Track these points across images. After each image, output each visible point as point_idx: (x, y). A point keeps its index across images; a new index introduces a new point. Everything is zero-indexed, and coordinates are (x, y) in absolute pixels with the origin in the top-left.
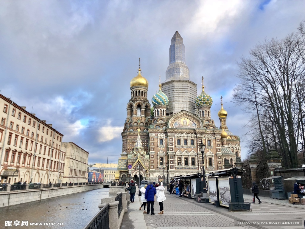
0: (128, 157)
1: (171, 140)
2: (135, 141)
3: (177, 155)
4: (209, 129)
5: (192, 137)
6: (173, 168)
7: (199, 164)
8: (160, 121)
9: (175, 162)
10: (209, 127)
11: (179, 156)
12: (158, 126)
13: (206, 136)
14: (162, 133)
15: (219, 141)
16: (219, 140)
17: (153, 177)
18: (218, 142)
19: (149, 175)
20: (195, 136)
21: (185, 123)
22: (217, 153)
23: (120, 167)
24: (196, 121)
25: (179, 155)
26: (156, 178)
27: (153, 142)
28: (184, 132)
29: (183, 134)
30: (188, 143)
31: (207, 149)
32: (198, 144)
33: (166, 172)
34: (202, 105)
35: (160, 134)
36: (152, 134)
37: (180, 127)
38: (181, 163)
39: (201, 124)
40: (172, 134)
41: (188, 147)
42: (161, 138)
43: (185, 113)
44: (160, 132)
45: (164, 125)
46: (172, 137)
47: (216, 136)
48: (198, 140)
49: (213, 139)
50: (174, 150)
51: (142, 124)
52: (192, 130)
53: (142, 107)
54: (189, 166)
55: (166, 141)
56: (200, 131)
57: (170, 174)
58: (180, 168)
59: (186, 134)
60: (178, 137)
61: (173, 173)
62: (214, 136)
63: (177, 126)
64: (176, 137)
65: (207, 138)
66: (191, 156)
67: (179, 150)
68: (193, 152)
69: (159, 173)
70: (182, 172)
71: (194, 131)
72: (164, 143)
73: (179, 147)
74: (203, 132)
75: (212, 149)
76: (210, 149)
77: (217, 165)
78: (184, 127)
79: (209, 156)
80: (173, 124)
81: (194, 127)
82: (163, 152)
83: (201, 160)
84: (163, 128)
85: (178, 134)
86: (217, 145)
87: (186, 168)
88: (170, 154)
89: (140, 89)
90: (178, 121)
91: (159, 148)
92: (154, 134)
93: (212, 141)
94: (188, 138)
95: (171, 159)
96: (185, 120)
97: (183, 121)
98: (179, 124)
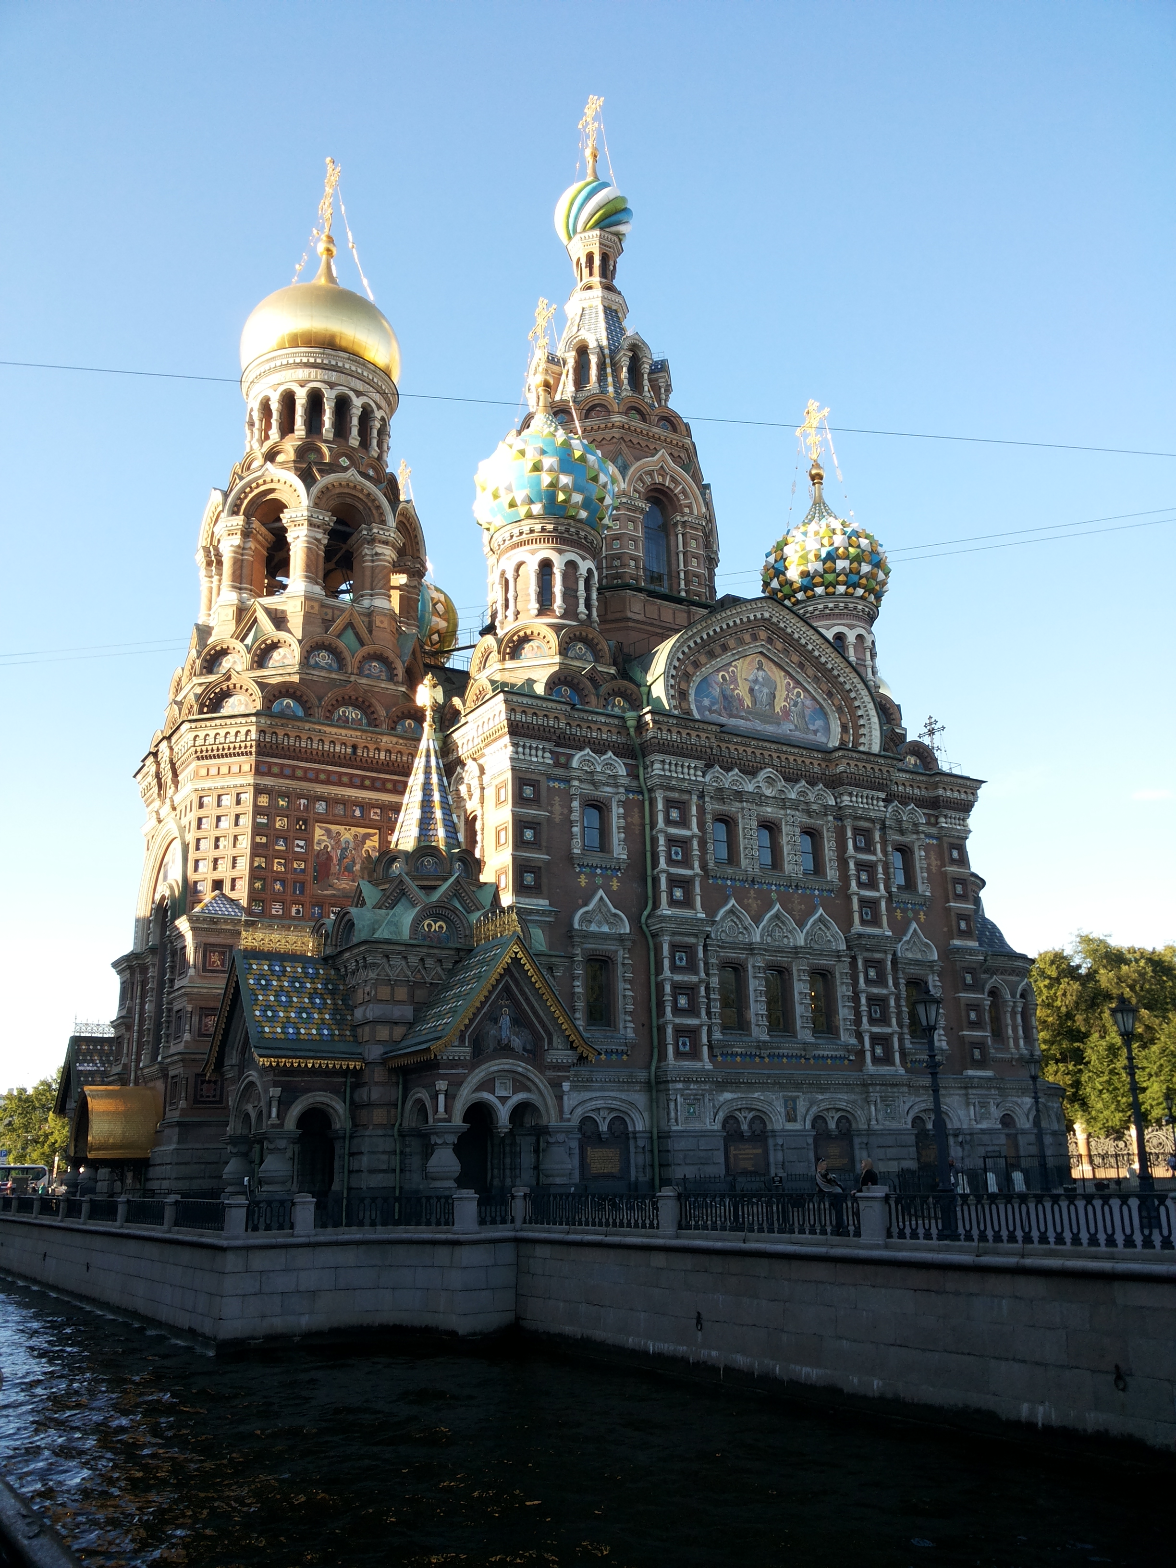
1: (676, 815)
5: (809, 813)
6: (695, 1054)
7: (865, 1020)
12: (566, 691)
13: (889, 811)
14: (600, 748)
15: (960, 862)
16: (961, 853)
18: (955, 868)
20: (832, 801)
21: (763, 694)
22: (957, 942)
23: (273, 1031)
24: (830, 694)
25: (733, 946)
27: (535, 821)
28: (759, 765)
29: (753, 782)
30: (785, 853)
31: (898, 911)
32: (852, 865)
33: (637, 1082)
34: (831, 589)
35: (591, 756)
36: (528, 745)
37: (733, 722)
38: (748, 1007)
39: (869, 719)
40: (682, 766)
41: (791, 886)
42: (593, 788)
43: (767, 615)
44: (587, 740)
45: (616, 689)
46: (682, 791)
47: (942, 819)
48: (849, 834)
49: (927, 841)
50: (698, 898)
51: (381, 671)
52: (810, 757)
53: (375, 531)
54: (796, 1037)
55: (629, 819)
56: (869, 766)
57: (676, 1100)
58: (741, 1055)
59: (774, 780)
60: (723, 799)
61: (703, 1095)
62: (933, 820)
63: (710, 710)
64: (712, 797)
65: (891, 828)
66: (808, 953)
67: (733, 902)
68: (823, 928)
69: (587, 1095)
70: (760, 1083)
71: (824, 765)
72: (617, 837)
73: (729, 883)
74: (885, 782)
75: (922, 913)
76: (910, 914)
77: (960, 1033)
78: (759, 726)
79: (914, 965)
80: (689, 686)
81: (818, 734)
82: (614, 910)
83: (875, 990)
84: (609, 708)
85: (722, 774)
86: (950, 887)
87: (783, 1056)
88: (674, 934)
89: (352, 385)
90: (718, 670)
91: (583, 876)
92: (540, 753)
93: (919, 854)
94: (786, 815)
95: (679, 974)
96: (761, 673)
97: (751, 677)
98: (724, 696)
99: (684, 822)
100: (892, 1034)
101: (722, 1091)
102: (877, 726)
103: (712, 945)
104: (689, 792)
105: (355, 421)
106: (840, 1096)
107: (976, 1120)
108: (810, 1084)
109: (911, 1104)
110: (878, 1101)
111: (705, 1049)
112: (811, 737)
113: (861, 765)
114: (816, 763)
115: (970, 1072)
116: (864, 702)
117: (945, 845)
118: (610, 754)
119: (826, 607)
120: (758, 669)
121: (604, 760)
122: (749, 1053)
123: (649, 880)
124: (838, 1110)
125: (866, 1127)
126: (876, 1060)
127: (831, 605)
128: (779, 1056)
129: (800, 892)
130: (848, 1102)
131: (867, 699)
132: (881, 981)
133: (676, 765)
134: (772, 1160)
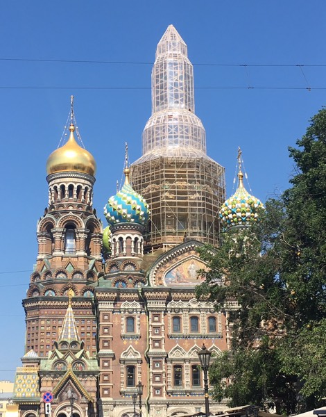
0: (41, 365)
2: (60, 322)
3: (172, 360)
5: (211, 312)
8: (126, 269)
9: (167, 378)
11: (178, 362)
12: (120, 283)
14: (130, 300)
21: (193, 273)
23: (19, 395)
27: (108, 326)
28: (190, 298)
29: (186, 304)
30: (201, 326)
32: (227, 328)
34: (237, 223)
35: (127, 303)
36: (105, 303)
37: (180, 284)
38: (183, 379)
40: (158, 303)
41: (202, 337)
42: (129, 313)
43: (193, 245)
44: (126, 298)
45: (138, 279)
46: (158, 311)
48: (227, 317)
50: (163, 345)
51: (80, 277)
53: (78, 230)
55: (142, 321)
57: (152, 409)
59: (196, 302)
60: (175, 311)
61: (162, 408)
63: (171, 282)
64: (170, 311)
67: (178, 345)
68: (215, 350)
70: (185, 404)
72: (137, 327)
73: (177, 339)
78: (191, 284)
80: (162, 276)
82: (135, 351)
84: (136, 286)
85: (175, 303)
88: (153, 358)
89: (74, 181)
90: (175, 267)
91: (125, 341)
92: (109, 305)
94: (201, 313)
95: (156, 370)
96: (193, 265)
97: (189, 267)
98: (178, 276)
99: (159, 321)
101: (171, 406)
103: (168, 360)
111: (164, 394)
118: (134, 301)
121: (133, 304)
122: (182, 394)
123: (148, 341)
128: (194, 394)
129: (206, 339)
133: (155, 303)
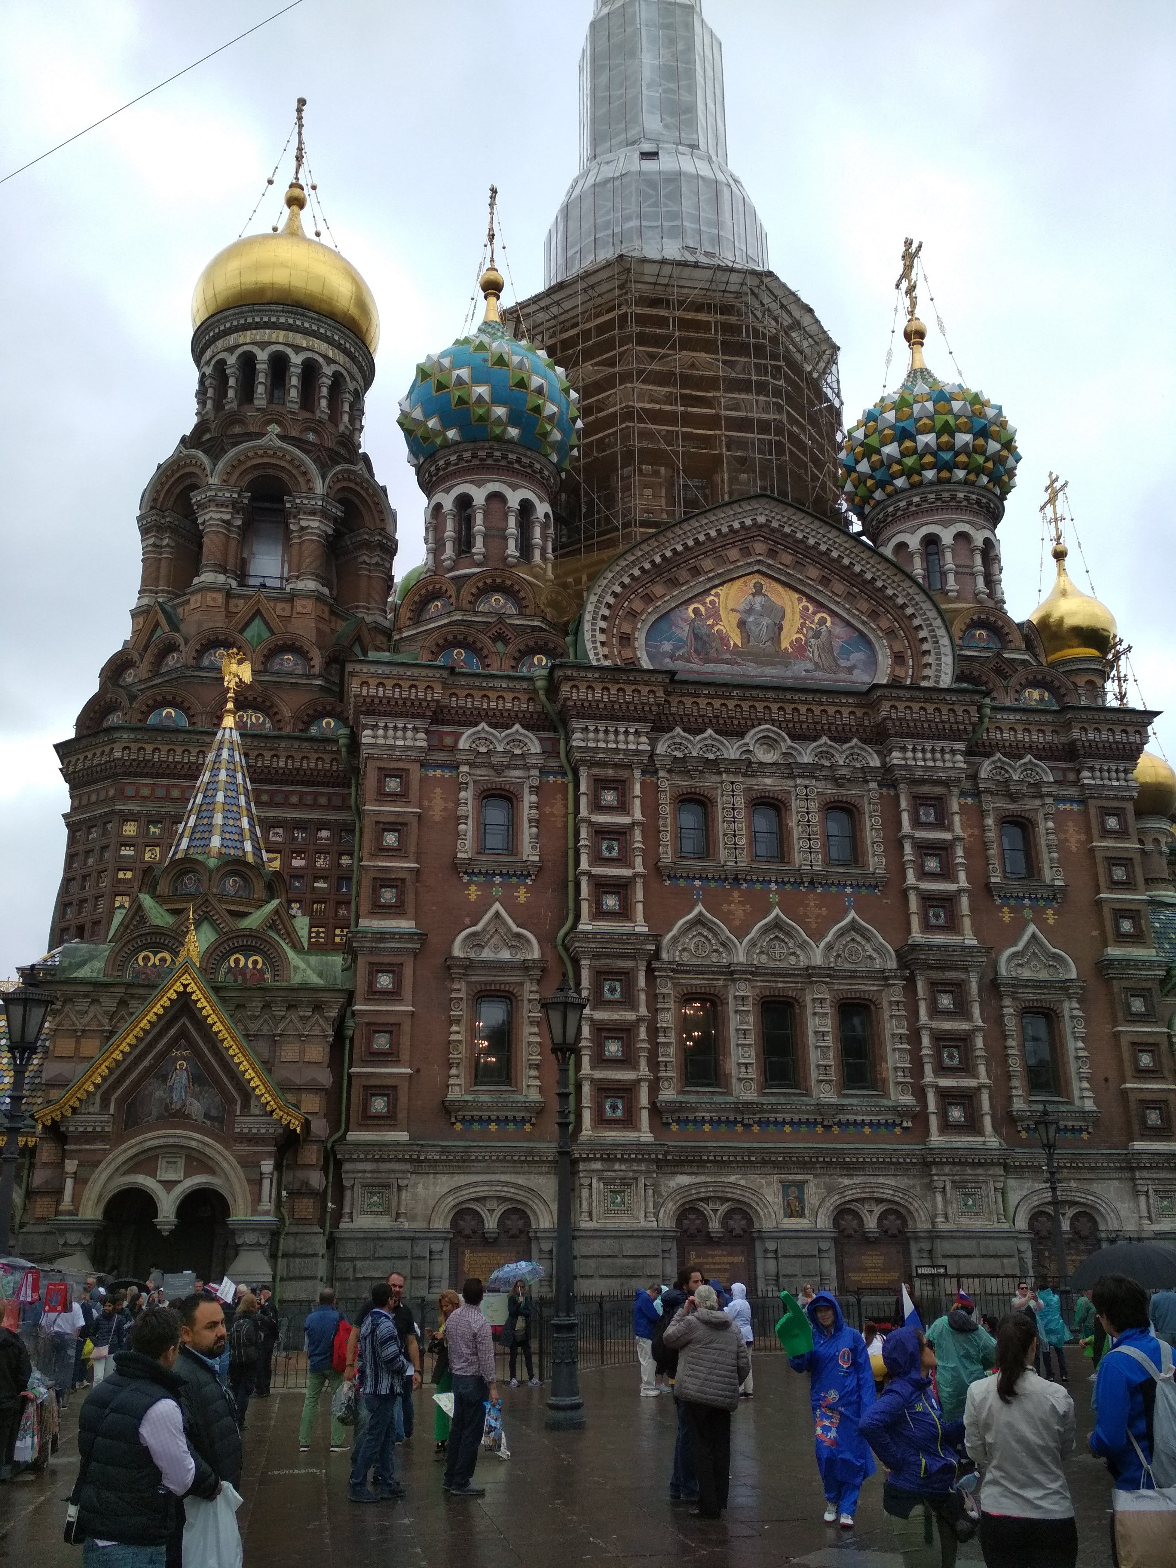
1: (609, 797)
3: (679, 969)
4: (1008, 702)
5: (837, 781)
6: (629, 1121)
7: (928, 1068)
8: (482, 607)
9: (655, 1045)
10: (1013, 681)
11: (700, 982)
13: (986, 769)
14: (501, 721)
15: (1122, 833)
16: (1122, 822)
17: (384, 1222)
18: (1110, 843)
19: (339, 1200)
20: (875, 762)
21: (761, 627)
22: (1115, 952)
24: (874, 615)
25: (700, 970)
26: (429, 1235)
27: (400, 820)
28: (749, 723)
29: (735, 747)
30: (796, 837)
31: (1006, 910)
32: (908, 848)
33: (544, 1162)
34: (916, 478)
35: (487, 732)
36: (391, 725)
37: (709, 667)
38: (726, 1053)
39: (937, 642)
40: (616, 732)
41: (802, 883)
42: (492, 772)
43: (761, 519)
44: (483, 713)
45: (531, 644)
46: (616, 766)
47: (1086, 774)
48: (904, 804)
49: (1061, 807)
50: (640, 907)
51: (295, 665)
52: (834, 704)
53: (298, 501)
54: (811, 1096)
55: (548, 810)
56: (930, 708)
57: (590, 1185)
58: (711, 1121)
59: (776, 741)
60: (689, 771)
61: (636, 1179)
62: (1071, 776)
63: (672, 657)
64: (669, 771)
65: (992, 793)
66: (829, 976)
67: (700, 908)
68: (859, 938)
69: (464, 1179)
70: (737, 1162)
71: (859, 713)
72: (527, 832)
73: (697, 883)
74: (962, 727)
75: (1050, 911)
76: (1028, 914)
77: (1123, 1086)
78: (755, 672)
79: (1032, 987)
80: (635, 629)
81: (856, 672)
82: (516, 929)
83: (947, 1025)
84: (525, 670)
85: (686, 739)
86: (1101, 871)
87: (784, 1122)
88: (596, 956)
89: (291, 341)
90: (688, 602)
91: (473, 888)
92: (409, 734)
93: (1045, 826)
94: (796, 786)
95: (605, 1010)
96: (758, 599)
97: (742, 606)
98: (697, 637)
99: (623, 807)
100: (979, 1089)
101: (674, 1173)
102: (948, 650)
103: (660, 970)
104: (629, 767)
105: (294, 381)
106: (881, 1180)
107: (1150, 1218)
108: (824, 1162)
109: (1025, 1193)
110: (948, 1188)
111: (645, 1115)
112: (843, 676)
113: (916, 706)
114: (845, 712)
115: (1138, 1145)
116: (928, 619)
117: (1092, 811)
118: (517, 726)
119: (910, 503)
120: (754, 595)
121: (507, 735)
122: (723, 1119)
123: (571, 886)
124: (880, 1201)
125: (927, 1226)
126: (947, 1127)
127: (916, 499)
128: (776, 1122)
129: (819, 890)
130: (896, 1189)
131: (932, 614)
132: (961, 1010)
133: (606, 731)
134: (760, 1272)
